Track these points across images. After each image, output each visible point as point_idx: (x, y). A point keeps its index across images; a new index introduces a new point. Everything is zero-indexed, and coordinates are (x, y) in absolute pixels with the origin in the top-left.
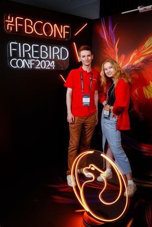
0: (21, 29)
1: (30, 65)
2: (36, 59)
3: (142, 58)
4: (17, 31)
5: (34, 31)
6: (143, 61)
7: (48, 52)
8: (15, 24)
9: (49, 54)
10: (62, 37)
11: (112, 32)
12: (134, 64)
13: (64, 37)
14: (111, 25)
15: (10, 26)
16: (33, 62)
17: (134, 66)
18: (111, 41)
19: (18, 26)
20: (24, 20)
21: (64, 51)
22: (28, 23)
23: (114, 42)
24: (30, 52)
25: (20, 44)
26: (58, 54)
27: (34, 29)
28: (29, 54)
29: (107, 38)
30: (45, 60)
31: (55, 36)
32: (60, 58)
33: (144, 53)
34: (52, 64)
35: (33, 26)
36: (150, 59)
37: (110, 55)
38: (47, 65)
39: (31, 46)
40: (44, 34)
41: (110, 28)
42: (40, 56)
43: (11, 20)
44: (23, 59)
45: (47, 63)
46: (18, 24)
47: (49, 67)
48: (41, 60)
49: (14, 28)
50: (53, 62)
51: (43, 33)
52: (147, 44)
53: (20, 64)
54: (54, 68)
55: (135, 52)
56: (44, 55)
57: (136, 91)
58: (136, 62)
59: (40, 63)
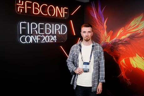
0: (30, 11)
1: (36, 40)
2: (41, 35)
3: (128, 35)
4: (26, 12)
5: (40, 12)
6: (129, 37)
7: (51, 28)
8: (25, 7)
9: (52, 30)
10: (62, 16)
11: (101, 12)
12: (121, 39)
13: (64, 17)
14: (100, 7)
15: (20, 8)
16: (39, 37)
17: (121, 41)
18: (100, 20)
19: (27, 8)
20: (32, 4)
21: (63, 27)
22: (36, 6)
23: (103, 20)
24: (37, 29)
25: (28, 23)
26: (59, 30)
27: (40, 11)
28: (36, 31)
29: (97, 17)
30: (49, 35)
31: (57, 16)
32: (61, 33)
33: (130, 30)
34: (54, 38)
35: (39, 8)
36: (136, 35)
37: (100, 30)
38: (50, 39)
39: (38, 25)
40: (48, 15)
41: (99, 9)
42: (45, 33)
43: (21, 3)
44: (30, 35)
45: (50, 38)
46: (27, 7)
47: (52, 40)
48: (45, 35)
49: (24, 10)
50: (55, 36)
51: (47, 13)
52: (132, 23)
53: (28, 39)
54: (55, 41)
55: (121, 29)
56: (48, 31)
57: (123, 61)
58: (123, 37)
59: (45, 38)
